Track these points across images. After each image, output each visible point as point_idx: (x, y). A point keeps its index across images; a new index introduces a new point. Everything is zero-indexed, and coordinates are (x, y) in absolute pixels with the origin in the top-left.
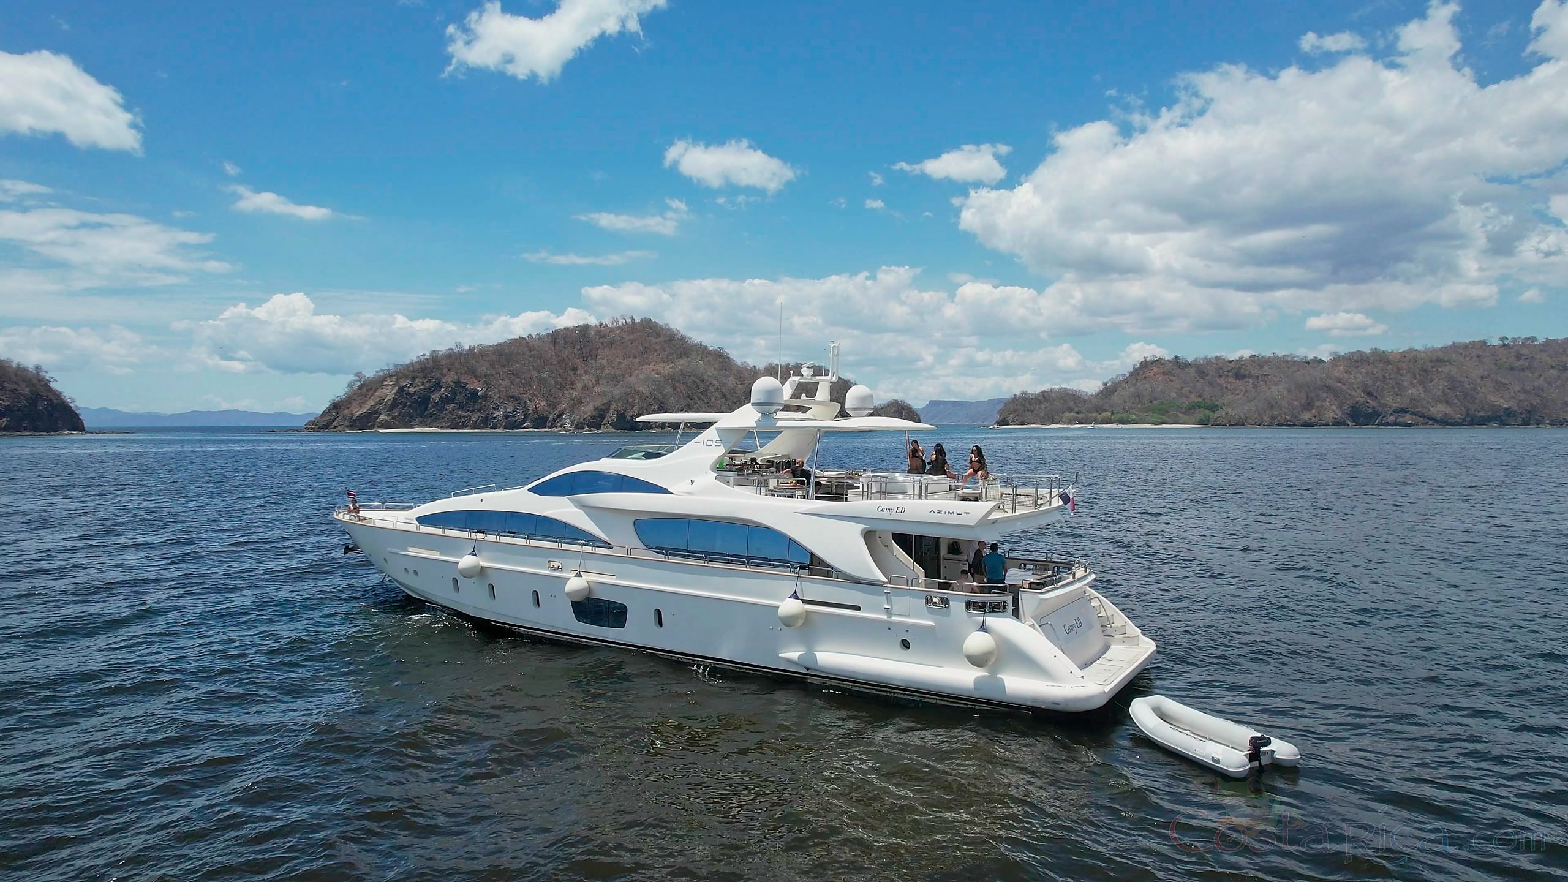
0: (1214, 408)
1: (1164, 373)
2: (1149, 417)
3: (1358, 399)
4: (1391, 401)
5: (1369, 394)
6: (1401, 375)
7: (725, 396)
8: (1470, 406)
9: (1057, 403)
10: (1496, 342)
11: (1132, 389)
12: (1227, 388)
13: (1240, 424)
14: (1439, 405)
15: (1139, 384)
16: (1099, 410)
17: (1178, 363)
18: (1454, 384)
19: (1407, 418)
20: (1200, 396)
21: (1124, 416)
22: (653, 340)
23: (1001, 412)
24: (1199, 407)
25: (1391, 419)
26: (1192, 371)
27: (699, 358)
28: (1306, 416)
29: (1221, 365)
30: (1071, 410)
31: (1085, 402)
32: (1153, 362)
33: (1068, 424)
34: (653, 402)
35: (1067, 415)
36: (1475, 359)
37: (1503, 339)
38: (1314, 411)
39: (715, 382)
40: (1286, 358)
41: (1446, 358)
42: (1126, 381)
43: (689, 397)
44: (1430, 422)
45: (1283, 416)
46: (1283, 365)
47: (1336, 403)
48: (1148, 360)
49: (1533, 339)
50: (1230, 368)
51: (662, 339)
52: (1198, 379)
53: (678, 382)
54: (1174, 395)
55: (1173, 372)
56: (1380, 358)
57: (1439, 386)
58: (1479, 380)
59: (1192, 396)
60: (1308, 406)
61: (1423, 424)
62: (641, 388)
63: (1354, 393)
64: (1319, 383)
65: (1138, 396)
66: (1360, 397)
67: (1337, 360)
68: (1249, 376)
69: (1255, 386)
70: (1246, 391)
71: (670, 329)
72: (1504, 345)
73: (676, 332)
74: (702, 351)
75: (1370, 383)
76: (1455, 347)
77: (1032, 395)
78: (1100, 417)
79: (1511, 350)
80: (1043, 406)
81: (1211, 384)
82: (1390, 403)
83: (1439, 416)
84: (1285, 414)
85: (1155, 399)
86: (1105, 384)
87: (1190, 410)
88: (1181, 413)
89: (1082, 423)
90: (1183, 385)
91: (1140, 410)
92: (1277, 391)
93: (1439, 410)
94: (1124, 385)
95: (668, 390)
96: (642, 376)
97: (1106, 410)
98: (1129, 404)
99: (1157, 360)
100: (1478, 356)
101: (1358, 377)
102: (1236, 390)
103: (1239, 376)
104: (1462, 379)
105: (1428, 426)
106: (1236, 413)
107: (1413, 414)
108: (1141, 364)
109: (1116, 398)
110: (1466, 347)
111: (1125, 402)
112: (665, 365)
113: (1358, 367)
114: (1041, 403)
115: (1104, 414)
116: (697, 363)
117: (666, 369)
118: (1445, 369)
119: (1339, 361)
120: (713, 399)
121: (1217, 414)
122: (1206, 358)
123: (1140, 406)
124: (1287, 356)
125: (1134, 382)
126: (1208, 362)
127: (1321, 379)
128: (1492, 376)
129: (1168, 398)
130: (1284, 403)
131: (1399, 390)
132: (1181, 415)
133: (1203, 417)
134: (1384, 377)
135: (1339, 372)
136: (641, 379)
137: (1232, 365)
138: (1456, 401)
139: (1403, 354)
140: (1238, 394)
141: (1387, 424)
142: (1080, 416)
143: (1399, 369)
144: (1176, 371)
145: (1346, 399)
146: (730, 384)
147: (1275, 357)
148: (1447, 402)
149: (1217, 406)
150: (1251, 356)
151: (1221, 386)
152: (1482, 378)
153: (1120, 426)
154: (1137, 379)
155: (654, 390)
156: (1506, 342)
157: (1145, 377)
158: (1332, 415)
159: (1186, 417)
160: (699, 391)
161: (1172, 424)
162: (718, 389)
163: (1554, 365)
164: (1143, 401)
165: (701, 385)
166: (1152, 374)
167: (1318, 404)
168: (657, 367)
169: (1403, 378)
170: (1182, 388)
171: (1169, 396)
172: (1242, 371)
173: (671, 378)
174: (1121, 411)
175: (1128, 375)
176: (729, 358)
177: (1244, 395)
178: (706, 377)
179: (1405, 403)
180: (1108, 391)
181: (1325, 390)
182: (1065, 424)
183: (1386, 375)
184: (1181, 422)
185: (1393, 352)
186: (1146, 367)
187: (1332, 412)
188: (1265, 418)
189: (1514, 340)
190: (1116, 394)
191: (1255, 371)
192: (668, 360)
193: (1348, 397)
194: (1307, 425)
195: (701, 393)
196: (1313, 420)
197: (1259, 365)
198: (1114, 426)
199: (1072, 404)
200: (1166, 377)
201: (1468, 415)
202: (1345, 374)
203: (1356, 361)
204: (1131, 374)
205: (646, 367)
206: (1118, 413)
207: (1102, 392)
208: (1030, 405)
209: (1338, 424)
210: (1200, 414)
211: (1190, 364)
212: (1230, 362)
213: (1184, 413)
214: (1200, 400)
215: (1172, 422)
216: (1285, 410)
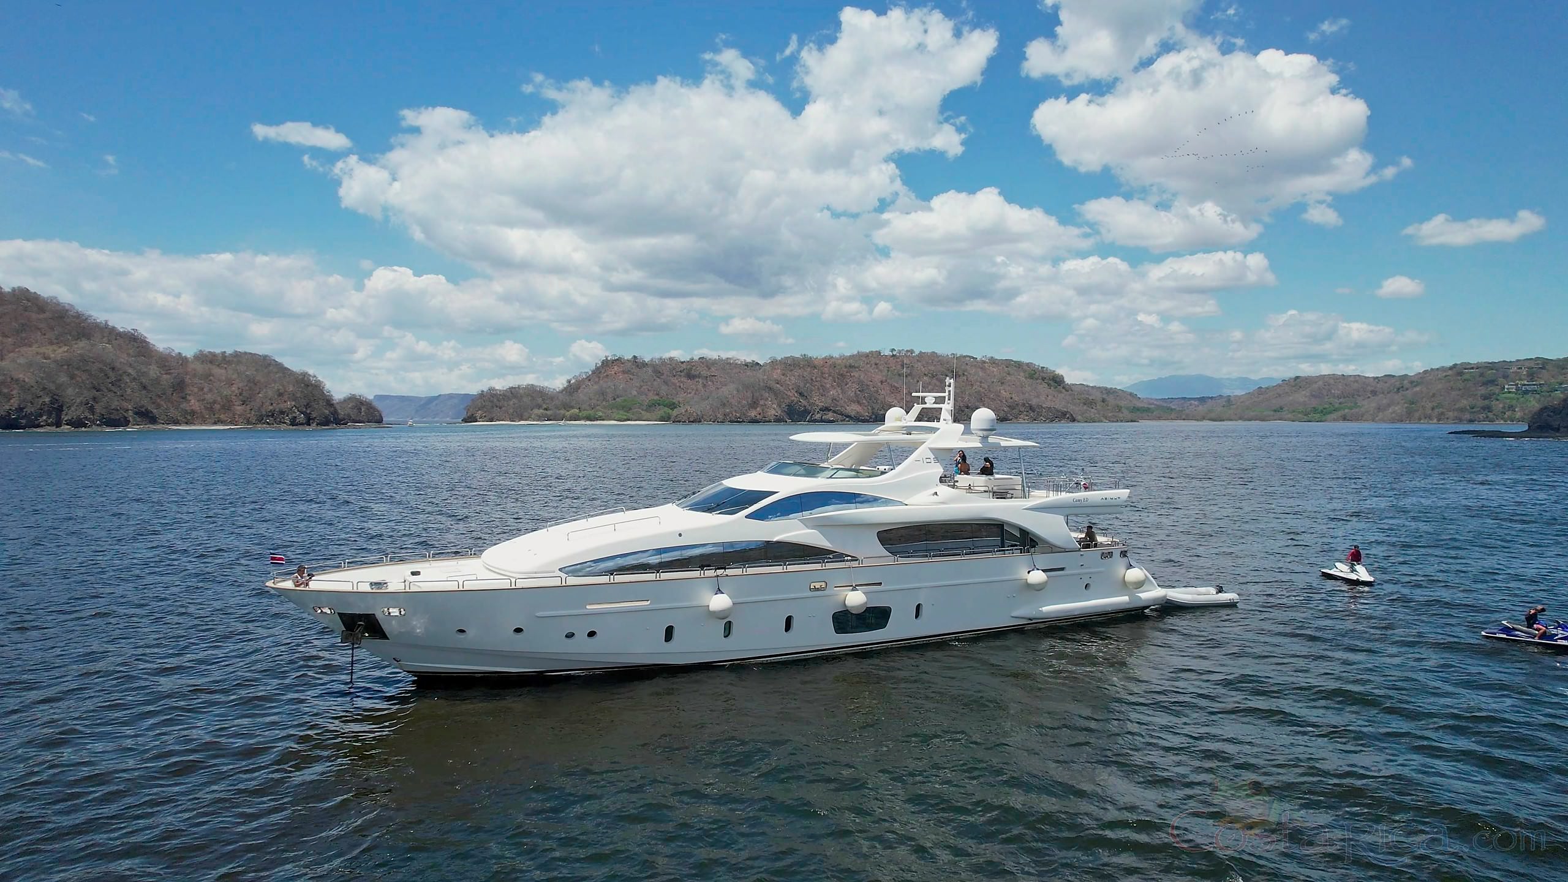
0: (673, 406)
1: (624, 372)
2: (615, 414)
3: (793, 398)
4: (818, 401)
5: (801, 394)
6: (825, 378)
7: (145, 388)
8: (874, 405)
9: (525, 399)
10: (887, 353)
11: (596, 387)
12: (680, 387)
13: (697, 421)
14: (853, 405)
15: (601, 382)
16: (567, 407)
17: (637, 363)
18: (863, 387)
19: (830, 416)
20: (658, 394)
21: (591, 412)
22: (34, 316)
23: (467, 409)
24: (659, 405)
25: (818, 416)
26: (650, 370)
27: (105, 339)
28: (753, 414)
29: (674, 365)
30: (539, 407)
31: (552, 398)
32: (613, 361)
33: (538, 421)
34: (41, 393)
35: (536, 411)
36: (874, 366)
37: (893, 350)
38: (758, 409)
39: (130, 371)
40: (729, 361)
41: (856, 365)
42: (589, 379)
43: (94, 388)
44: (847, 419)
45: (734, 414)
46: (727, 367)
47: (776, 402)
48: (609, 359)
49: (912, 351)
50: (682, 369)
51: (48, 315)
52: (655, 377)
53: (78, 369)
54: (635, 393)
55: (632, 371)
56: (808, 363)
57: (852, 389)
58: (880, 384)
59: (651, 394)
60: (754, 404)
61: (842, 421)
62: (21, 376)
63: (789, 393)
64: (762, 384)
65: (603, 393)
66: (793, 396)
67: (774, 363)
68: (699, 376)
69: (704, 386)
70: (697, 390)
71: (58, 304)
72: (893, 356)
73: (67, 307)
74: (110, 333)
75: (802, 385)
76: (860, 356)
77: (500, 391)
78: (568, 414)
79: (898, 360)
80: (511, 403)
81: (666, 383)
82: (817, 402)
83: (853, 414)
84: (735, 411)
85: (618, 397)
86: (569, 381)
87: (651, 406)
88: (642, 410)
89: (550, 420)
90: (642, 384)
91: (605, 407)
92: (728, 390)
93: (853, 409)
94: (587, 382)
95: (63, 379)
96: (22, 361)
97: (573, 407)
98: (594, 401)
99: (617, 360)
100: (876, 364)
101: (792, 379)
102: (688, 389)
103: (690, 376)
104: (869, 383)
105: (845, 423)
106: (695, 409)
107: (834, 412)
108: (603, 362)
109: (581, 395)
110: (867, 356)
111: (590, 399)
112: (55, 347)
113: (792, 370)
114: (509, 399)
115: (572, 411)
116: (105, 349)
117: (59, 352)
118: (856, 374)
119: (777, 364)
120: (129, 391)
121: (675, 412)
122: (661, 359)
123: (604, 403)
124: (730, 359)
125: (597, 380)
126: (663, 362)
127: (763, 380)
128: (888, 381)
129: (630, 396)
130: (734, 402)
131: (824, 391)
132: (643, 412)
133: (663, 415)
134: (812, 379)
135: (777, 374)
136: (20, 364)
137: (684, 366)
138: (864, 401)
139: (826, 360)
140: (690, 393)
141: (815, 421)
142: (549, 413)
143: (822, 373)
144: (635, 370)
145: (784, 398)
146: (152, 373)
147: (720, 360)
148: (858, 402)
149: (674, 403)
150: (700, 358)
151: (674, 384)
152: (882, 382)
153: (588, 423)
154: (599, 377)
155: (42, 378)
156: (895, 353)
157: (607, 375)
158: (773, 412)
159: (648, 414)
160: (109, 381)
161: (636, 420)
162: (135, 379)
163: (926, 373)
164: (608, 398)
165: (111, 374)
166: (613, 372)
167: (762, 402)
168: (42, 350)
169: (826, 381)
170: (641, 386)
171: (631, 394)
172: (693, 371)
173: (66, 365)
174: (588, 408)
175: (590, 373)
176: (145, 342)
177: (695, 394)
178: (118, 365)
179: (828, 402)
180: (572, 389)
181: (767, 390)
182: (534, 421)
183: (814, 378)
184: (644, 419)
185: (817, 358)
186: (607, 365)
187: (773, 411)
188: (719, 415)
189: (900, 352)
190: (579, 391)
191: (704, 372)
192: (58, 341)
193: (785, 397)
194: (754, 421)
195: (112, 383)
196: (758, 417)
197: (707, 366)
198: (582, 422)
199: (540, 400)
200: (626, 375)
201: (873, 413)
202: (782, 377)
203: (790, 365)
204: (594, 372)
205: (24, 350)
206: (584, 410)
207: (565, 389)
208: (498, 400)
209: (779, 420)
210: (662, 411)
211: (647, 364)
212: (682, 363)
213: (646, 410)
214: (656, 398)
215: (635, 418)
216: (735, 408)
